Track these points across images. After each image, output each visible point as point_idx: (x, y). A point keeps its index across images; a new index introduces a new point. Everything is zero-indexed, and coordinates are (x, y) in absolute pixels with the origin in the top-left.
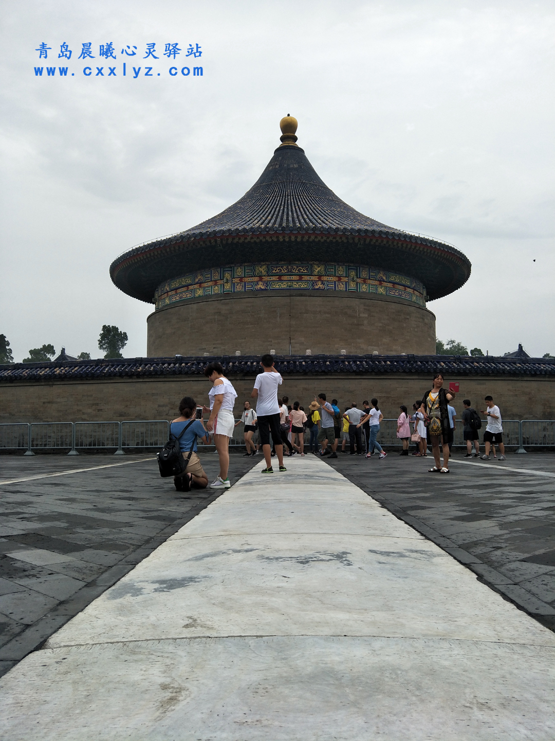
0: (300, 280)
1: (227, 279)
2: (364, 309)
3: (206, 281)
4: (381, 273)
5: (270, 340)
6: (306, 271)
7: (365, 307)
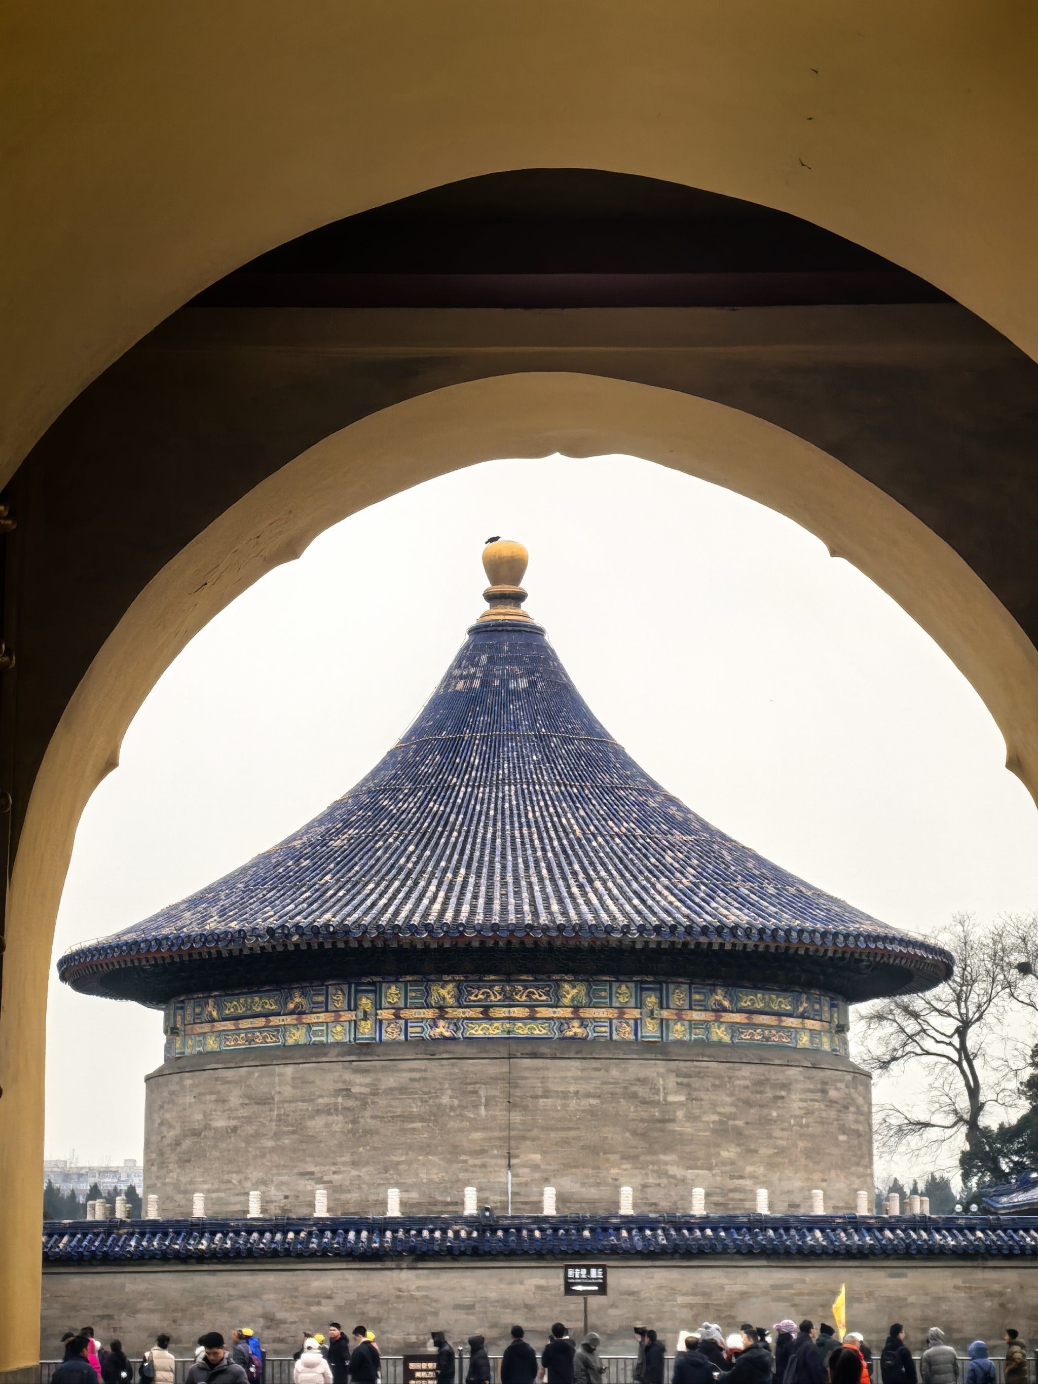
0: (532, 1018)
1: (365, 1012)
2: (678, 1083)
3: (315, 1010)
4: (719, 991)
5: (463, 1157)
6: (544, 998)
7: (680, 1080)
